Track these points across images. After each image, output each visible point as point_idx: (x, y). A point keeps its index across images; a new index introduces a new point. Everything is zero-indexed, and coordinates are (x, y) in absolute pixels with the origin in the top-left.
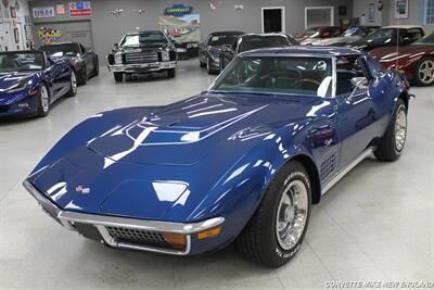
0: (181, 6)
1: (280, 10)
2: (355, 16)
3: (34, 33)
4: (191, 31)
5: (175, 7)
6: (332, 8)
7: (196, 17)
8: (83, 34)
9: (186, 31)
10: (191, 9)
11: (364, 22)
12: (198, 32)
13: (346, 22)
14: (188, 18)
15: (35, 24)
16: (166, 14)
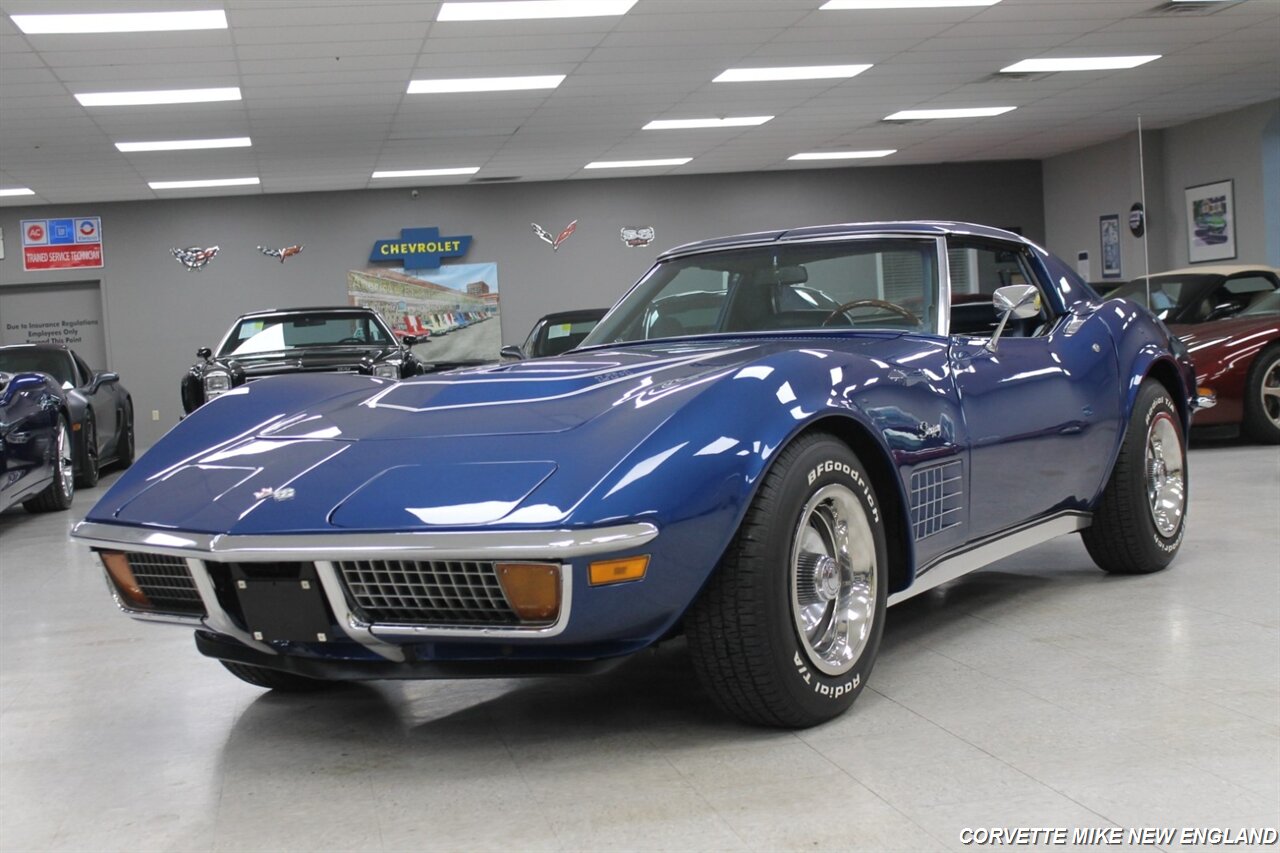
0: (430, 235)
4: (465, 320)
5: (409, 236)
7: (483, 272)
9: (447, 324)
10: (466, 242)
12: (492, 327)
14: (455, 278)
16: (378, 260)
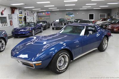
0: (70, 13)
1: (93, 14)
2: (112, 16)
3: (38, 18)
4: (72, 19)
5: (69, 13)
6: (106, 14)
7: (73, 16)
8: (48, 19)
10: (72, 14)
11: (114, 17)
12: (74, 19)
13: (109, 17)
14: (71, 16)
15: (38, 17)
